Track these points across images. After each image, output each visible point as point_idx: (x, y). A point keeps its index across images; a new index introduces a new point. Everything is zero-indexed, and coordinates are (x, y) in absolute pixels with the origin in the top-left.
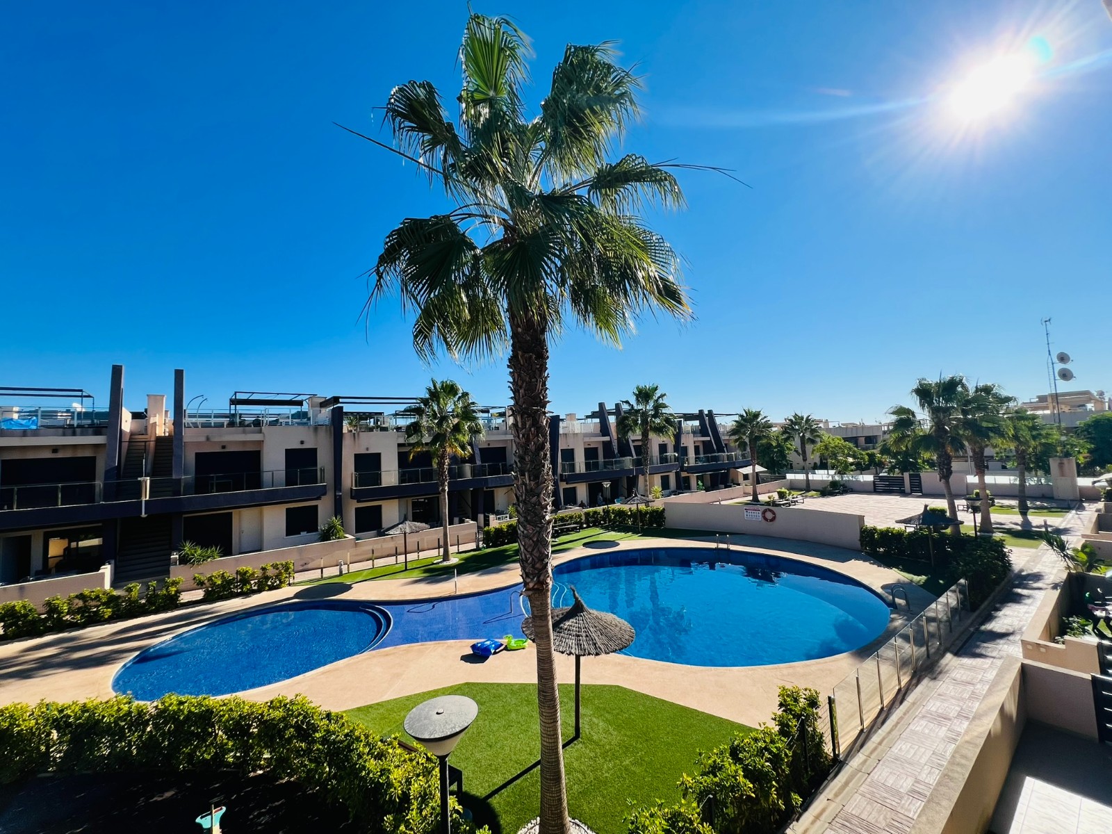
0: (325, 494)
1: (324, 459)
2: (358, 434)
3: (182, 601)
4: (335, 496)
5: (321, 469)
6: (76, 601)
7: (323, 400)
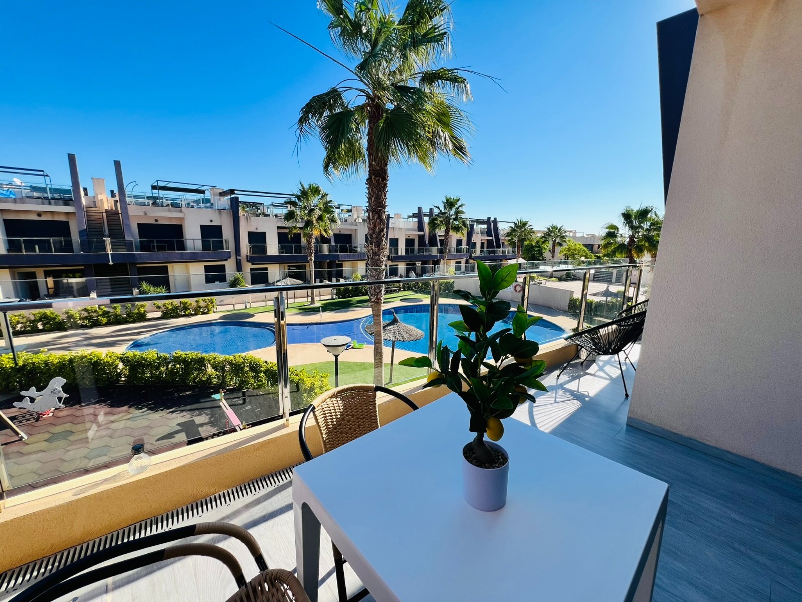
0: (230, 257)
1: (227, 234)
2: (250, 218)
3: (148, 317)
4: (237, 259)
5: (226, 240)
6: (83, 312)
7: (221, 191)
